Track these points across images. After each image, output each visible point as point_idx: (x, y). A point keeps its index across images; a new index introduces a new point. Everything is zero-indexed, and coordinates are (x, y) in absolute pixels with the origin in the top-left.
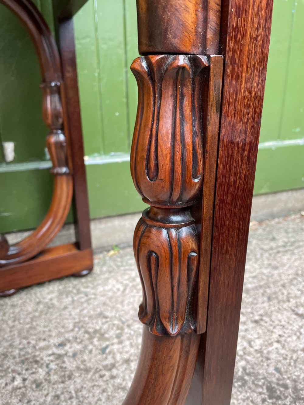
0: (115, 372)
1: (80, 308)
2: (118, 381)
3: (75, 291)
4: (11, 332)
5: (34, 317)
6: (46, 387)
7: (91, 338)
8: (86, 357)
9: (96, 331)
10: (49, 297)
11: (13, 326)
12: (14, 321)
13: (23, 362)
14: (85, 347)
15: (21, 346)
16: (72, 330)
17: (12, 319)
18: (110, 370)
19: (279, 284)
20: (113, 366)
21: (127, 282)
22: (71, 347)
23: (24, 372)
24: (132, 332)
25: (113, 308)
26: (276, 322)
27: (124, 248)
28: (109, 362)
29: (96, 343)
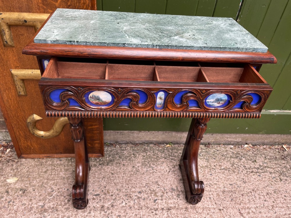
0: (157, 212)
1: (149, 176)
2: (157, 216)
3: (148, 165)
4: (122, 179)
5: (131, 174)
6: (133, 209)
7: (151, 193)
8: (148, 202)
9: (154, 190)
10: (138, 165)
11: (123, 177)
12: (124, 174)
14: (149, 197)
15: (126, 188)
16: (145, 187)
17: (123, 172)
18: (156, 210)
19: (241, 193)
22: (143, 195)
23: (126, 200)
24: (167, 196)
25: (162, 181)
26: (229, 213)
27: (174, 144)
28: (156, 207)
29: (153, 196)
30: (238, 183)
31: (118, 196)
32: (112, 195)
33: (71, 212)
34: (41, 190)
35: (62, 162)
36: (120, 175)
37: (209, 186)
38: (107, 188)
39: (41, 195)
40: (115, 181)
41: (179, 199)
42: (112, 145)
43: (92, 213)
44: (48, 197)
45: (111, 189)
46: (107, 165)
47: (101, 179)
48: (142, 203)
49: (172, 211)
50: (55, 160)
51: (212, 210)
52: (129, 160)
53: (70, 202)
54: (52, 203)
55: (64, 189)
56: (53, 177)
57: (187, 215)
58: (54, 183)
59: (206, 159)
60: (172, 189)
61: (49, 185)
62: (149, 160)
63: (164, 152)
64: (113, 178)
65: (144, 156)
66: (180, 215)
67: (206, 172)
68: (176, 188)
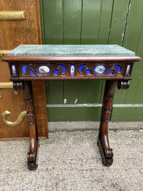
0: (83, 172)
1: (78, 150)
2: (83, 175)
3: (77, 143)
5: (66, 149)
6: (67, 170)
7: (79, 160)
8: (77, 165)
9: (81, 158)
10: (70, 143)
11: (61, 150)
12: (61, 149)
13: (62, 162)
14: (77, 162)
15: (62, 157)
19: (140, 159)
20: (83, 170)
21: (92, 144)
22: (74, 161)
23: (62, 165)
24: (90, 162)
25: (86, 152)
26: (132, 172)
27: (94, 130)
28: (82, 169)
29: (80, 162)
30: (138, 153)
31: (57, 162)
32: (53, 162)
33: (27, 172)
34: (8, 159)
35: (22, 143)
36: (58, 150)
37: (117, 155)
38: (50, 157)
39: (8, 162)
40: (55, 153)
41: (98, 164)
42: (54, 132)
43: (40, 173)
44: (12, 163)
45: (53, 158)
46: (50, 144)
47: (46, 152)
48: (73, 166)
49: (93, 171)
50: (18, 141)
51: (121, 171)
52: (64, 140)
53: (26, 167)
54: (15, 167)
55: (23, 158)
56: (16, 152)
57: (104, 173)
58: (17, 155)
59: (115, 139)
60: (93, 157)
61: (13, 156)
62: (77, 140)
63: (87, 135)
64: (54, 152)
65: (74, 138)
66: (99, 174)
67: (116, 147)
68: (95, 157)
